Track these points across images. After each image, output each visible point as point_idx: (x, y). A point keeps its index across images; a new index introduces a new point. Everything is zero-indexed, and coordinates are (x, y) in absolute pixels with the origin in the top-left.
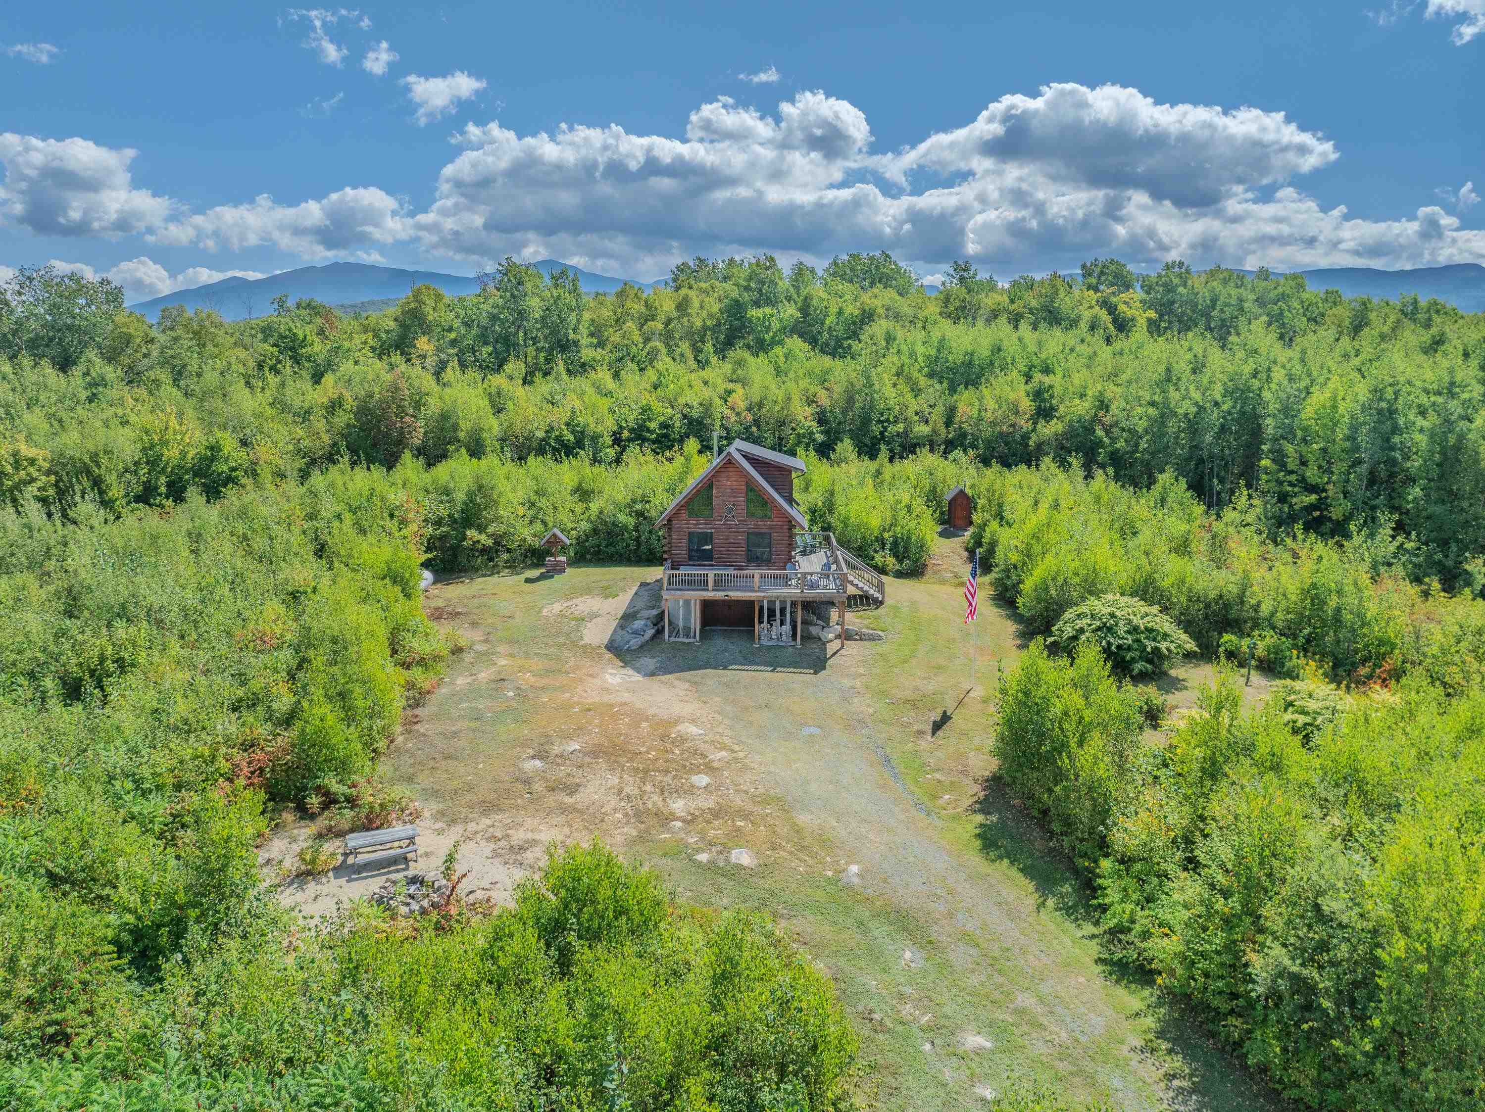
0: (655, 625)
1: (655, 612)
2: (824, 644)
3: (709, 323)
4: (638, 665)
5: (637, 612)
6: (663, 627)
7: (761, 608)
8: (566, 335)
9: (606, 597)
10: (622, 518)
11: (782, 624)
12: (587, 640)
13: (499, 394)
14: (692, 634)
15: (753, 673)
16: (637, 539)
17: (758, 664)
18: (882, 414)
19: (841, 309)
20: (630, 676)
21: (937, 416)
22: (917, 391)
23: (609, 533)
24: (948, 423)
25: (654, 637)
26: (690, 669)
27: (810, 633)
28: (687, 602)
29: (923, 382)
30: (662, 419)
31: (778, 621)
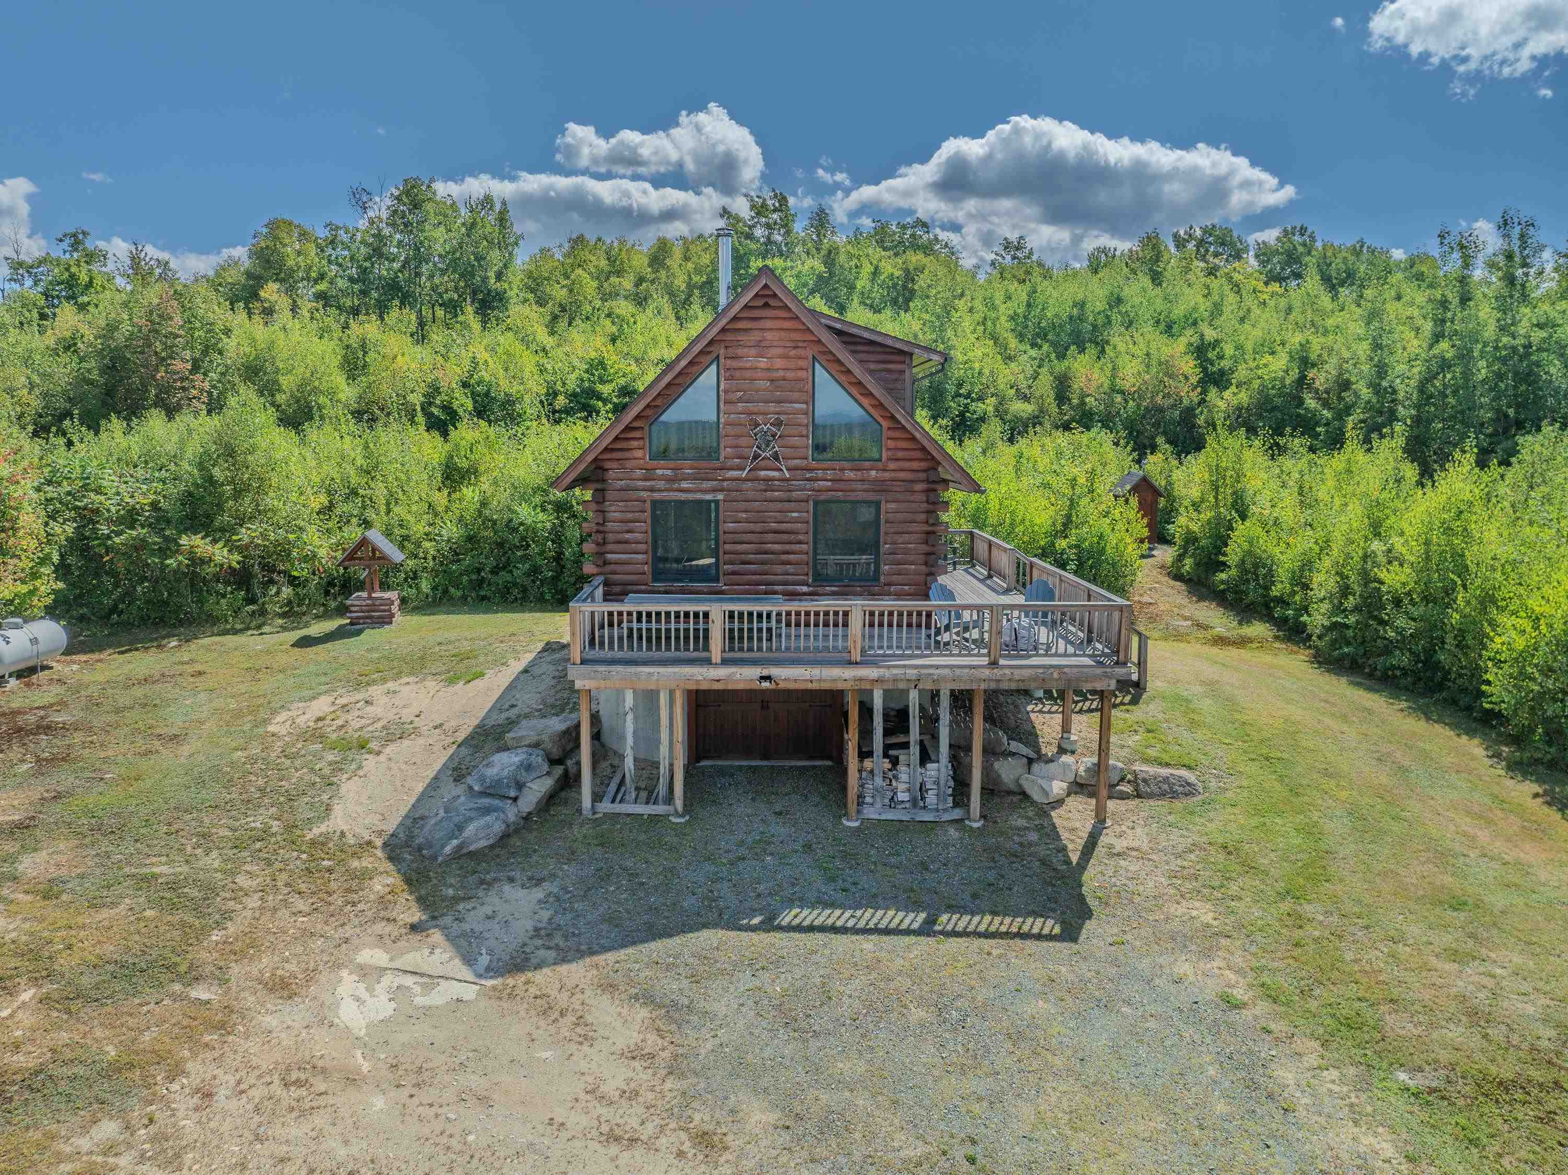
0: (554, 762)
1: (557, 724)
2: (1044, 811)
3: (696, 279)
4: (474, 919)
5: (512, 723)
6: (578, 767)
7: (866, 711)
8: (485, 279)
9: (451, 681)
10: (525, 513)
11: (925, 758)
12: (338, 821)
13: (364, 346)
14: (662, 789)
15: (868, 944)
16: (559, 557)
17: (873, 901)
18: (960, 385)
19: (876, 268)
20: (430, 980)
21: (1045, 386)
22: (1009, 359)
23: (500, 545)
24: (1062, 397)
25: (551, 799)
26: (653, 933)
27: (997, 780)
28: (649, 698)
29: (1013, 343)
30: (622, 381)
31: (915, 750)
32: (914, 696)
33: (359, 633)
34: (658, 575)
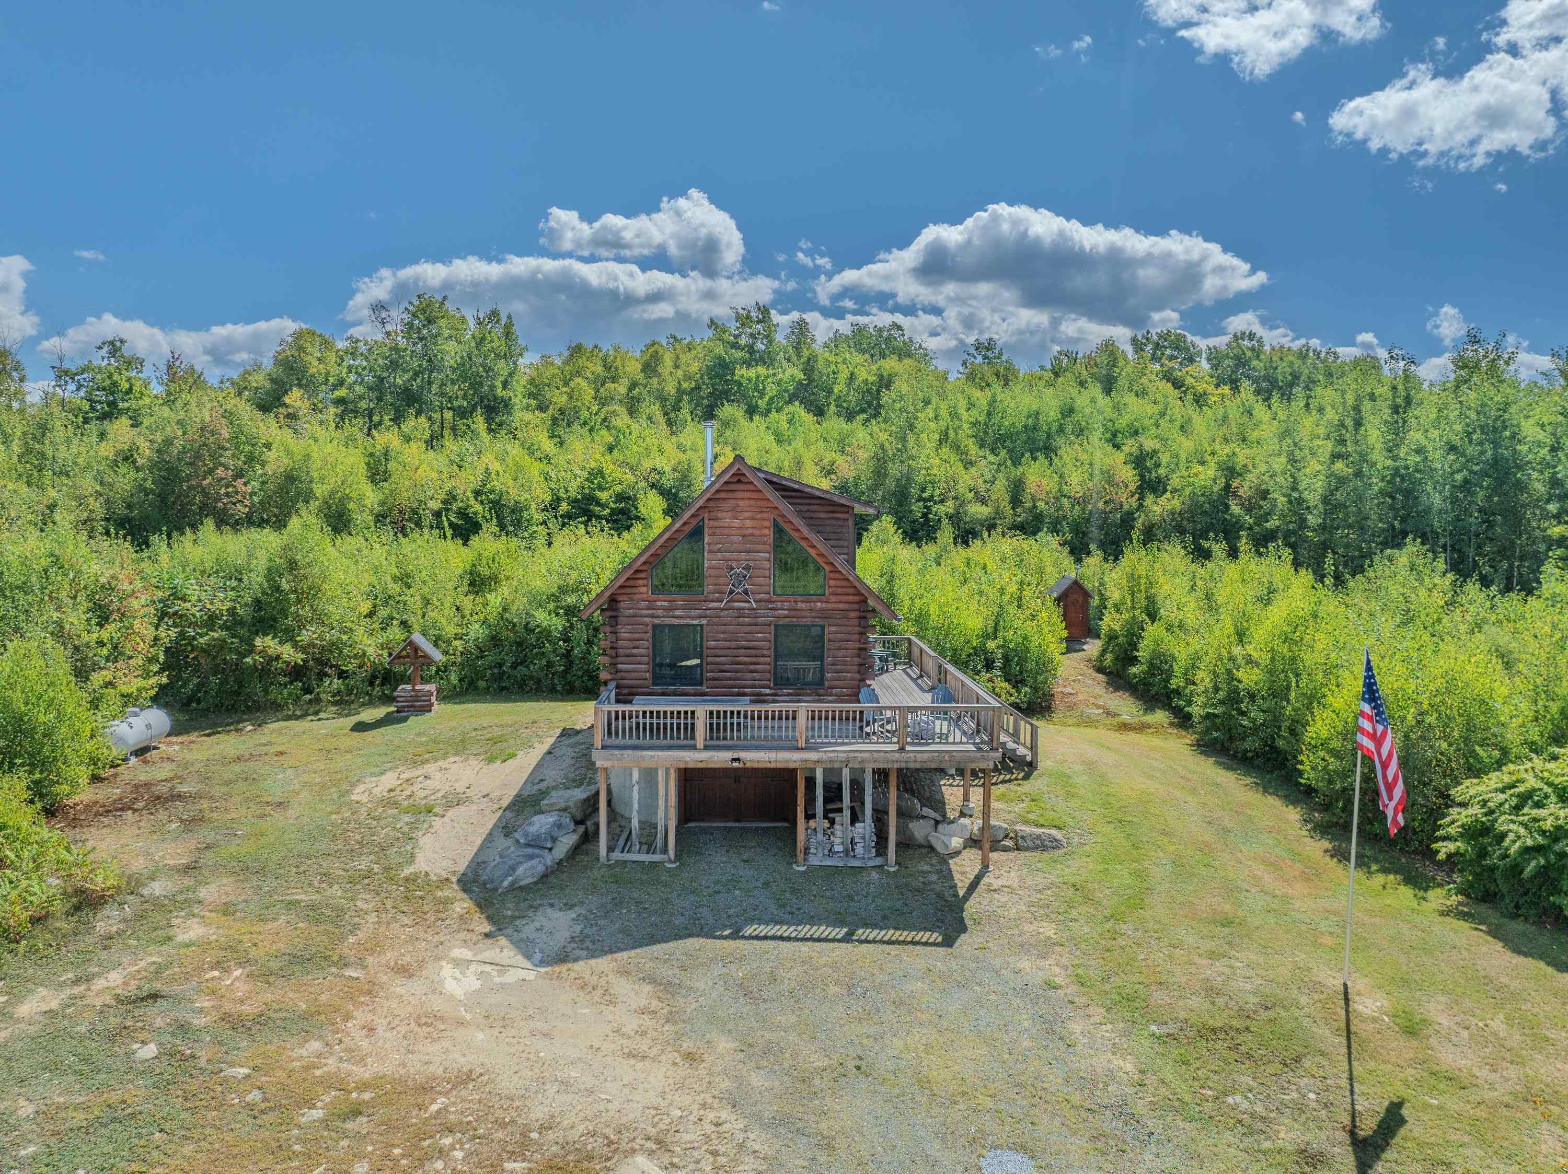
0: (578, 823)
1: (580, 794)
2: (944, 860)
3: (685, 385)
4: (529, 930)
5: (544, 793)
6: (597, 825)
7: (810, 782)
8: (492, 388)
9: (491, 760)
10: (541, 617)
11: (854, 819)
12: (421, 864)
13: (385, 455)
14: (659, 842)
15: (805, 947)
16: (568, 654)
17: (812, 920)
18: (923, 490)
19: (852, 374)
20: (503, 968)
21: (1000, 490)
22: (968, 464)
23: (519, 644)
24: (1015, 501)
25: (576, 850)
26: (653, 940)
27: (912, 837)
28: (649, 776)
29: (973, 449)
30: (619, 489)
31: (847, 813)
32: (846, 773)
33: (405, 719)
34: (657, 679)
